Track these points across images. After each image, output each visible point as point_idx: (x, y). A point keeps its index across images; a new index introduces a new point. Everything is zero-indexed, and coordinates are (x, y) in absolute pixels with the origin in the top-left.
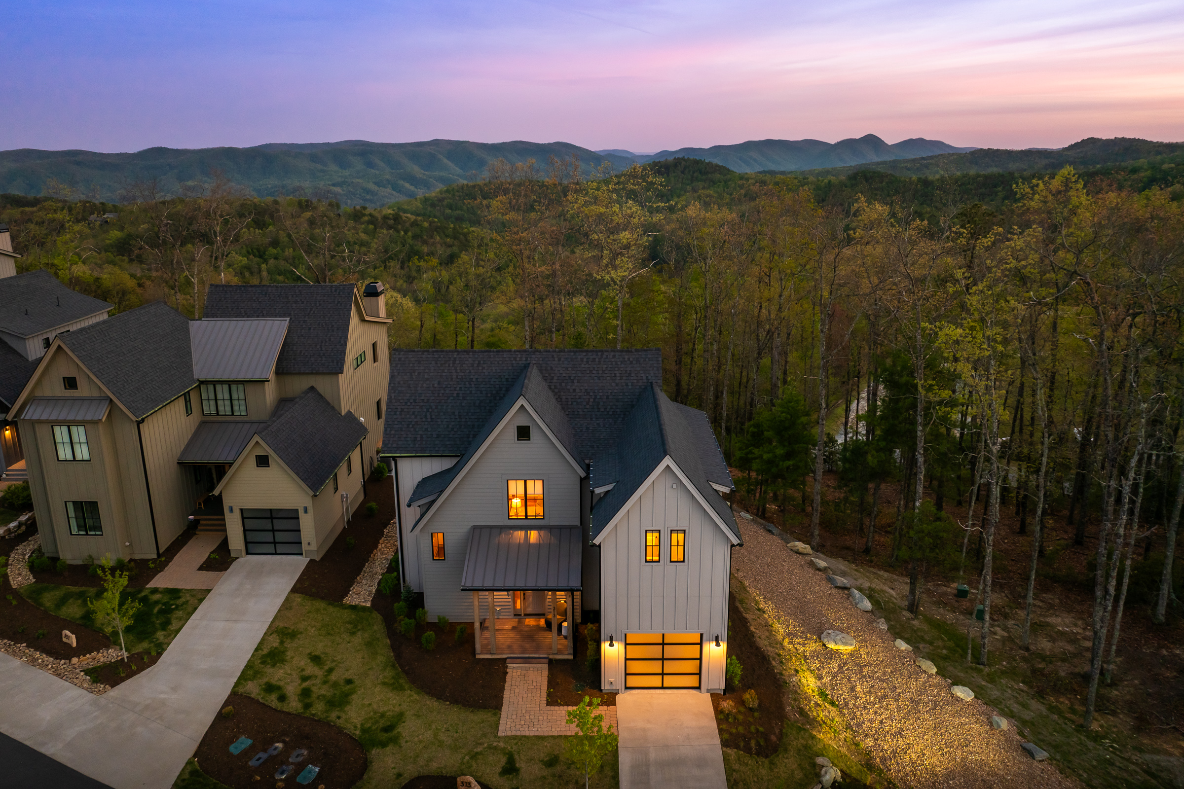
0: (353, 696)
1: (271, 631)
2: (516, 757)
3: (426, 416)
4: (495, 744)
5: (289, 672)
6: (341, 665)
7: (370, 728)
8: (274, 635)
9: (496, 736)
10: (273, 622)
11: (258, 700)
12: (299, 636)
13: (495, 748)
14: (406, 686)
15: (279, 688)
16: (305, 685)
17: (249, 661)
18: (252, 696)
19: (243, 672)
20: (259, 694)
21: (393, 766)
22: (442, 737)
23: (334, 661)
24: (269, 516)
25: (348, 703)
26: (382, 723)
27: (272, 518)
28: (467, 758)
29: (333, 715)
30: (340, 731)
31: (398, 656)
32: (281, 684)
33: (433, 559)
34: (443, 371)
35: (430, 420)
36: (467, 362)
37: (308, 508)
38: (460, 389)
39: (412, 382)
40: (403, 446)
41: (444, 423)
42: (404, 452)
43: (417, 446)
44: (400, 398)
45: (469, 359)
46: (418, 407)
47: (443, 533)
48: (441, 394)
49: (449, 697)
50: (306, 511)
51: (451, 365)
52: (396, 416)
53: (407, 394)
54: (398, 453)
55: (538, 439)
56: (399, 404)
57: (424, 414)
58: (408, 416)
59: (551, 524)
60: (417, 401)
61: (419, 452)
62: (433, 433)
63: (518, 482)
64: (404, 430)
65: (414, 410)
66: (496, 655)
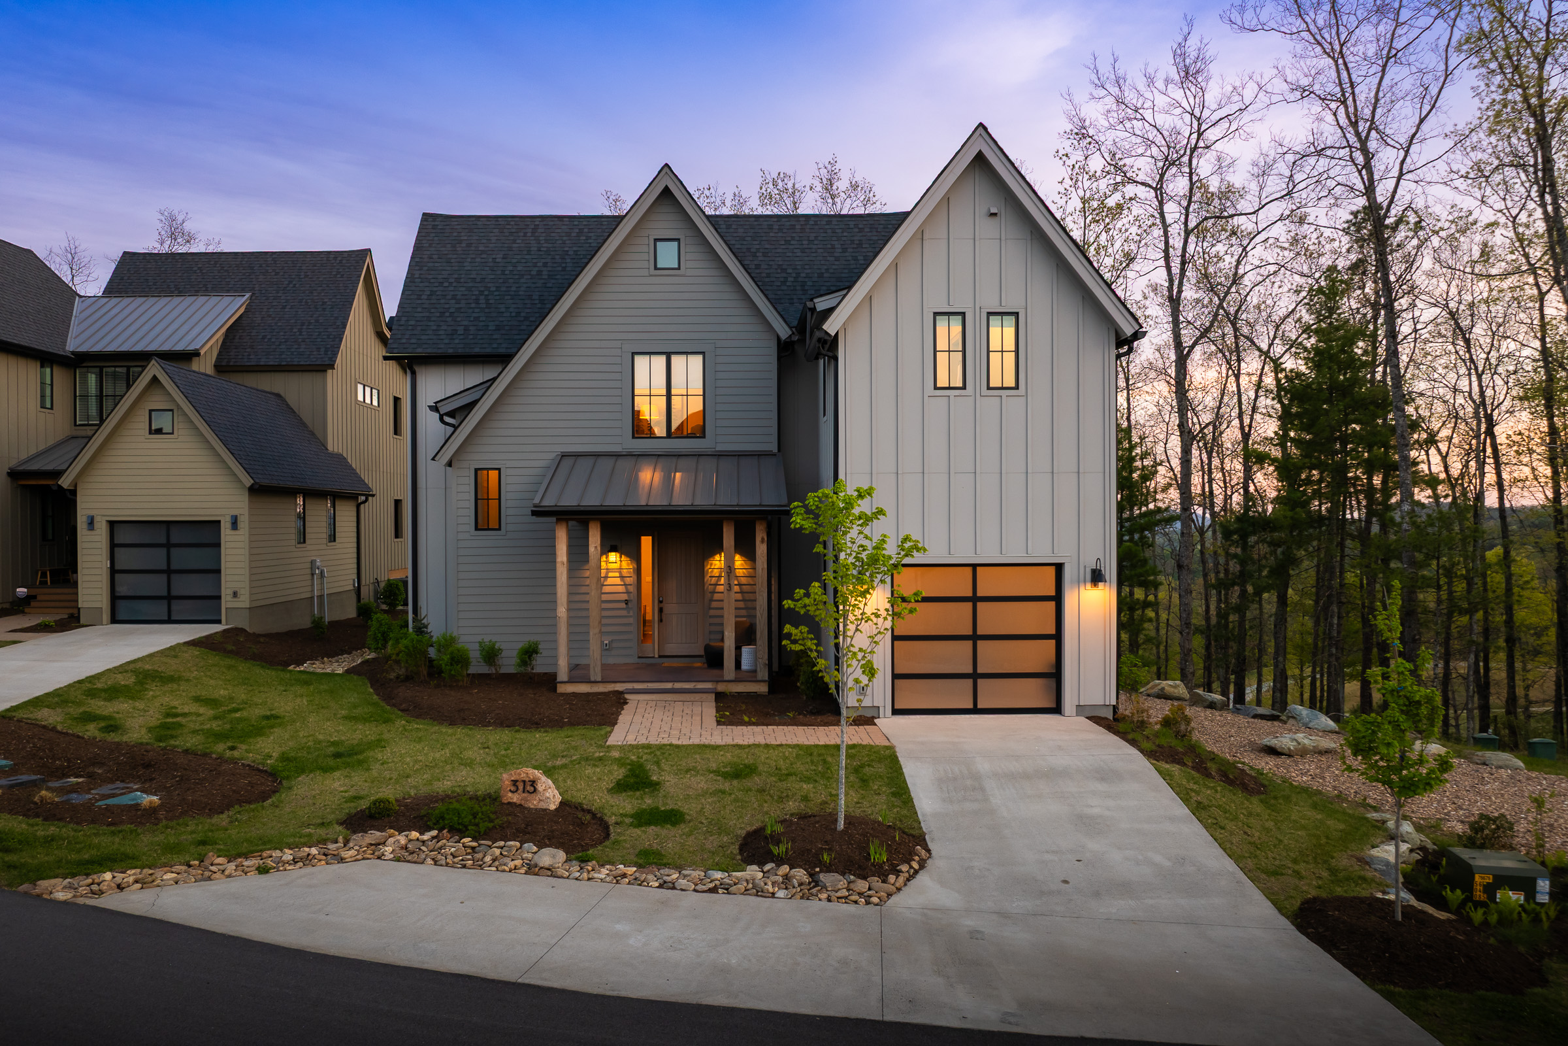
2: (652, 768)
3: (477, 300)
4: (600, 755)
5: (142, 708)
6: (260, 705)
7: (301, 756)
8: (127, 674)
9: (603, 746)
10: (131, 662)
11: (53, 728)
12: (181, 683)
13: (601, 759)
14: (400, 719)
15: (109, 719)
16: (171, 720)
17: (56, 690)
19: (36, 698)
21: (343, 788)
23: (246, 703)
24: (163, 540)
25: (261, 735)
27: (168, 546)
29: (219, 747)
32: (117, 716)
33: (477, 529)
34: (514, 242)
35: (484, 306)
36: (559, 231)
37: (240, 519)
38: (545, 265)
39: (455, 256)
40: (429, 342)
41: (511, 310)
42: (430, 350)
43: (457, 341)
44: (430, 277)
45: (563, 227)
46: (463, 289)
47: (499, 469)
48: (507, 272)
49: (494, 722)
50: (235, 524)
51: (529, 234)
52: (419, 302)
53: (443, 272)
54: (419, 350)
55: (696, 265)
56: (427, 284)
57: (474, 297)
58: (442, 301)
59: (720, 448)
60: (462, 280)
61: (460, 351)
62: (490, 324)
63: (654, 358)
64: (433, 319)
65: (456, 293)
66: (601, 685)
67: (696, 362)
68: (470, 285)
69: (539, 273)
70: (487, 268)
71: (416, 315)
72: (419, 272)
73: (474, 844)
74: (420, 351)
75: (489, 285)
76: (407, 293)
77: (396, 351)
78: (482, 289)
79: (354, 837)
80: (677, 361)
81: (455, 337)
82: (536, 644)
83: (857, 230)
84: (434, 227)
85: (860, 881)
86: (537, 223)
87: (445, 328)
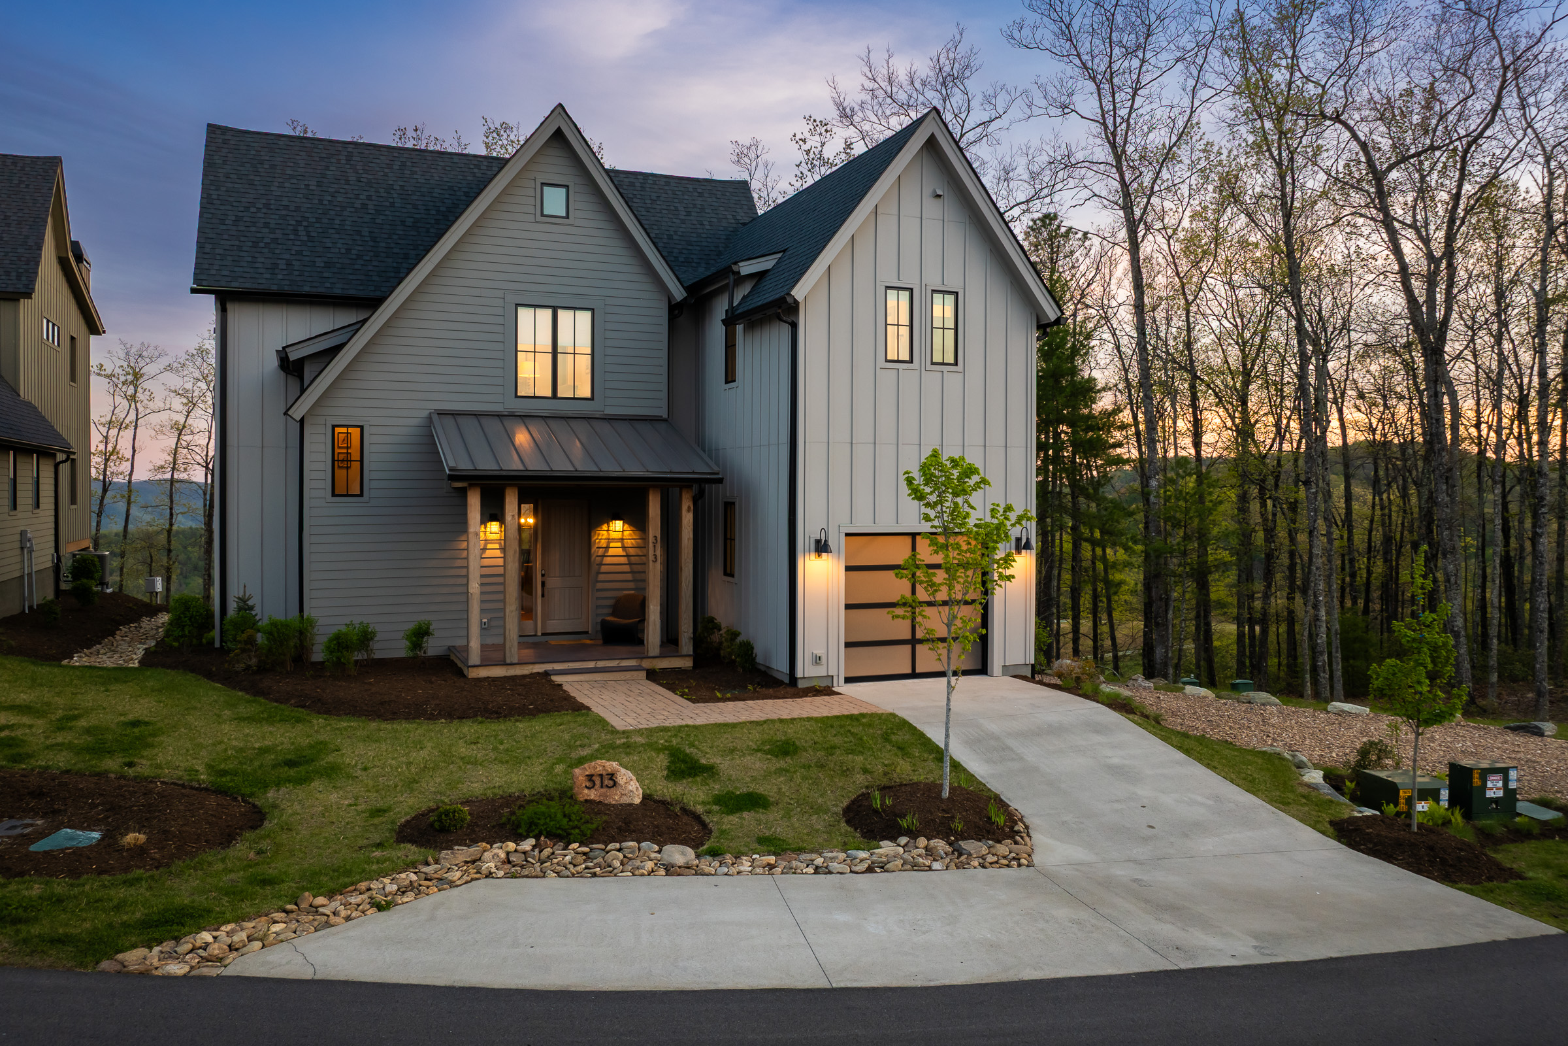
0: (160, 739)
2: (691, 750)
3: (295, 231)
4: (620, 742)
6: (97, 711)
7: (236, 768)
9: (614, 731)
13: (628, 745)
22: (465, 752)
25: (149, 746)
28: (559, 767)
29: (109, 764)
33: (334, 495)
34: (327, 168)
35: (305, 238)
36: (378, 161)
38: (369, 197)
39: (258, 178)
40: (245, 275)
41: (339, 245)
42: (248, 285)
43: (280, 277)
44: (232, 199)
45: (382, 157)
46: (277, 217)
47: (362, 427)
48: (325, 202)
49: (439, 713)
51: (343, 162)
52: (224, 227)
53: (247, 196)
54: (234, 284)
55: (587, 218)
56: (230, 208)
57: (291, 228)
58: (253, 229)
59: (609, 411)
60: (272, 207)
61: (286, 288)
62: (317, 259)
63: (539, 311)
64: (244, 248)
65: (268, 221)
66: (518, 667)
67: (584, 318)
68: (284, 212)
69: (364, 206)
70: (301, 196)
71: (222, 242)
72: (216, 193)
73: (586, 849)
74: (236, 285)
75: (307, 215)
76: (205, 215)
77: (204, 283)
78: (299, 219)
79: (442, 855)
80: (564, 316)
81: (277, 271)
82: (429, 624)
83: (696, 194)
84: (225, 141)
85: (998, 845)
86: (350, 150)
87: (263, 260)
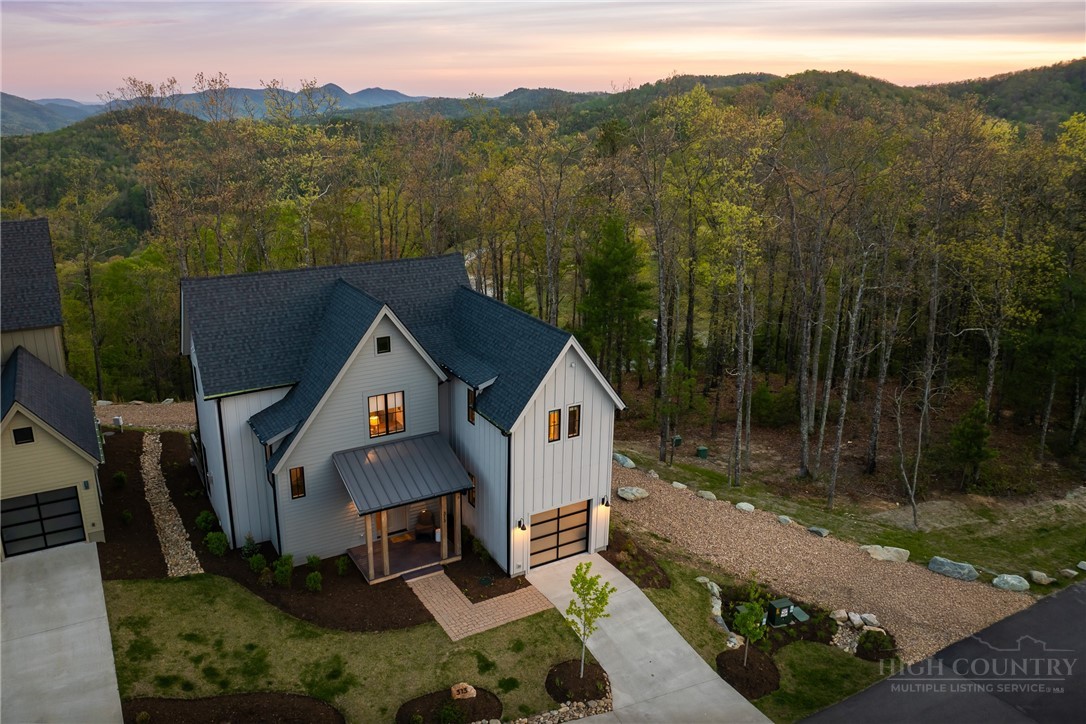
0: (269, 659)
1: (115, 626)
2: (484, 653)
3: (244, 347)
4: (456, 650)
5: (172, 659)
6: (226, 635)
7: (313, 680)
8: (123, 629)
9: (452, 643)
10: (109, 616)
11: (160, 698)
12: (151, 622)
13: (459, 653)
14: (319, 631)
15: (176, 678)
16: (202, 665)
17: (116, 662)
18: (150, 696)
19: (118, 676)
20: (157, 691)
21: (369, 704)
22: (398, 661)
23: (214, 634)
24: (34, 502)
25: (268, 666)
26: (322, 673)
27: (38, 505)
28: (438, 671)
29: (262, 683)
30: (282, 695)
31: (284, 607)
32: (174, 673)
33: (293, 498)
34: (248, 297)
35: (250, 351)
37: (90, 483)
38: (274, 314)
39: (216, 313)
40: (228, 384)
41: (267, 352)
42: (231, 390)
43: (244, 381)
45: (274, 281)
46: (232, 339)
47: (303, 467)
48: (253, 323)
49: (373, 625)
50: (86, 486)
52: (209, 353)
53: (214, 327)
54: (225, 391)
55: (398, 349)
57: (241, 345)
58: (223, 351)
59: (413, 435)
60: (228, 333)
61: (249, 388)
62: (258, 365)
63: (379, 397)
65: (228, 343)
66: (390, 576)
70: (240, 321)
71: (211, 364)
75: (246, 334)
78: (243, 338)
80: (390, 397)
81: (241, 378)
85: (601, 702)
87: (233, 371)
